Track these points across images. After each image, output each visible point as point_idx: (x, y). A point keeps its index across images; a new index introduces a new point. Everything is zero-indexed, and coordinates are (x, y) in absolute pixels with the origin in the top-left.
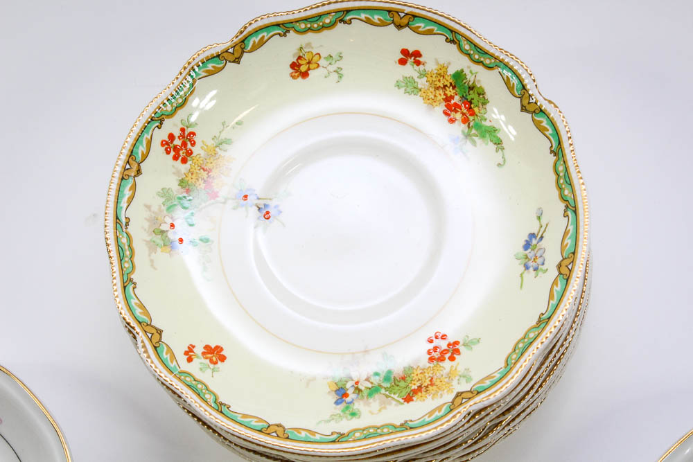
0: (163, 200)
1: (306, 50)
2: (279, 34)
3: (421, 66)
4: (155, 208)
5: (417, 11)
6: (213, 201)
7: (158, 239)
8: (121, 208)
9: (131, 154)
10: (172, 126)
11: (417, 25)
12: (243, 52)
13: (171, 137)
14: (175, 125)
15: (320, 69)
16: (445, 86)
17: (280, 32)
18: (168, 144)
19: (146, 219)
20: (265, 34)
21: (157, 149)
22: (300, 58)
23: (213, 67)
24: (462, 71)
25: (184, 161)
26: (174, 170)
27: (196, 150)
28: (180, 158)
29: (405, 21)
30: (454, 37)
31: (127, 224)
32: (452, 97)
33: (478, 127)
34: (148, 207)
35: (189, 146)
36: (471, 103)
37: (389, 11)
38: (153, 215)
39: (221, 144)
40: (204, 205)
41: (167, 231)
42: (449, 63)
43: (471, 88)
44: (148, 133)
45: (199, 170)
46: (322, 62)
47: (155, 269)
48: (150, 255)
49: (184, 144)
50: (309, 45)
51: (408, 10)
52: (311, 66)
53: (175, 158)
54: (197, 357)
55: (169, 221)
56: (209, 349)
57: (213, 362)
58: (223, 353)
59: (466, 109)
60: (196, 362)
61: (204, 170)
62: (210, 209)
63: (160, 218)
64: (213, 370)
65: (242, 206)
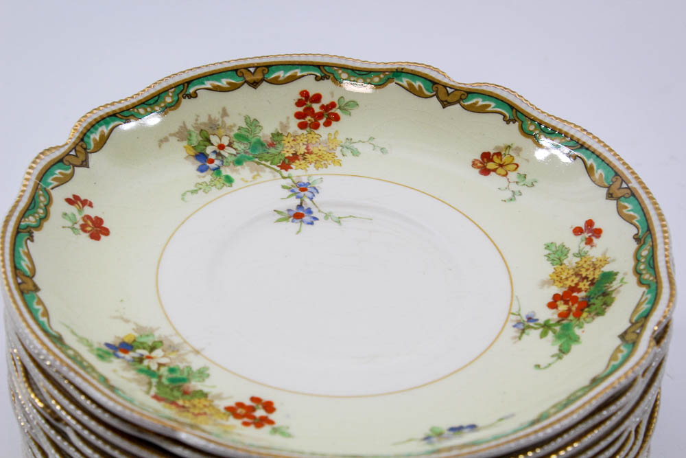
0: (244, 126)
1: (512, 153)
2: (505, 116)
3: (588, 248)
4: (229, 121)
5: (641, 192)
6: (278, 169)
7: (196, 138)
8: (203, 84)
9: (268, 67)
11: (626, 204)
12: (458, 102)
13: (317, 98)
14: (332, 94)
15: (504, 179)
16: (586, 278)
17: (508, 115)
18: (306, 99)
19: (210, 116)
20: (493, 105)
21: (292, 92)
22: (499, 154)
23: (420, 87)
24: (616, 274)
25: (302, 126)
26: (284, 121)
27: (323, 131)
28: (302, 120)
29: (619, 193)
30: (645, 237)
31: (190, 96)
32: (579, 291)
33: (566, 328)
34: (225, 113)
35: (322, 122)
36: (588, 306)
37: (617, 174)
38: (220, 123)
39: (348, 148)
40: (268, 164)
41: (212, 145)
42: (614, 260)
43: (605, 294)
44: (302, 71)
45: (304, 144)
46: (513, 176)
47: (160, 146)
48: (171, 135)
49: (320, 116)
50: (518, 150)
51: (634, 184)
52: (500, 170)
53: (298, 115)
54: (80, 210)
55: (225, 141)
56: (98, 222)
57: (83, 228)
58: (103, 237)
59: (577, 308)
60: (72, 209)
61: (307, 149)
62: (268, 170)
63: (221, 131)
64: (73, 228)
65: (292, 191)
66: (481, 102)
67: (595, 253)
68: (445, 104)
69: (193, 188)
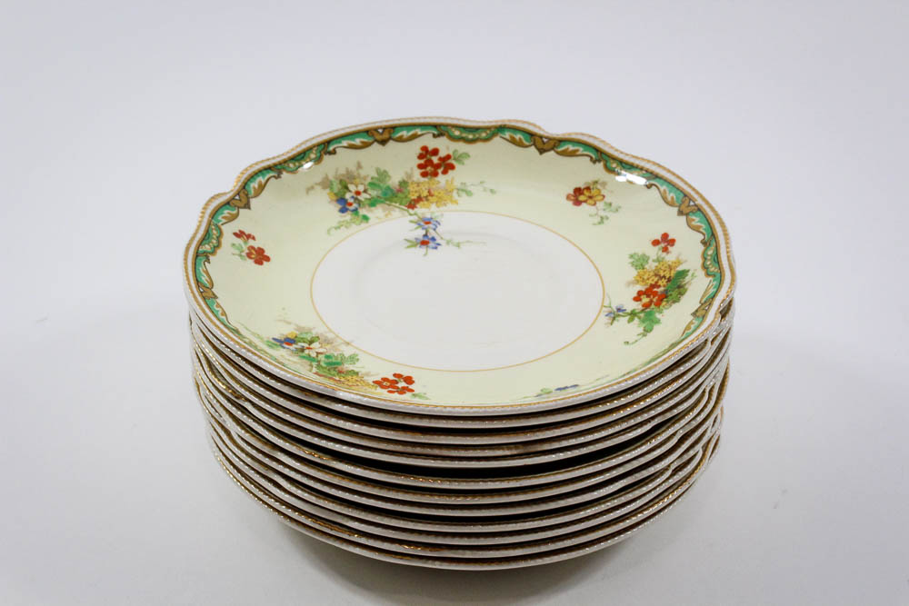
0: (376, 176)
1: (599, 187)
2: (591, 158)
3: (664, 254)
4: (363, 173)
5: (705, 207)
6: (406, 208)
7: (337, 187)
8: (340, 142)
9: (393, 128)
10: (444, 146)
11: (694, 218)
12: (552, 149)
13: (435, 152)
14: (448, 148)
15: (593, 207)
16: (664, 277)
17: (594, 157)
18: (426, 153)
19: (347, 169)
20: (581, 149)
21: (415, 148)
22: (588, 189)
23: (520, 139)
24: (688, 271)
25: (424, 175)
26: (409, 171)
27: (441, 179)
28: (423, 170)
29: (686, 211)
30: (710, 240)
31: (330, 153)
32: (659, 286)
33: (650, 314)
34: (359, 166)
35: (440, 171)
36: (666, 297)
37: (685, 196)
38: (355, 174)
39: (463, 190)
40: (397, 205)
41: (350, 191)
42: (686, 261)
43: (679, 287)
44: (422, 130)
45: (426, 189)
46: (600, 205)
47: (307, 193)
48: (316, 184)
49: (438, 166)
50: (604, 184)
51: (699, 202)
52: (590, 201)
53: (420, 166)
54: (245, 242)
55: (361, 188)
56: (260, 251)
57: (249, 255)
58: (265, 263)
59: (657, 300)
60: (239, 241)
61: (429, 192)
62: (397, 210)
63: (358, 181)
64: (240, 256)
65: (419, 224)
66: (571, 147)
67: (670, 258)
68: (542, 151)
69: (337, 225)
